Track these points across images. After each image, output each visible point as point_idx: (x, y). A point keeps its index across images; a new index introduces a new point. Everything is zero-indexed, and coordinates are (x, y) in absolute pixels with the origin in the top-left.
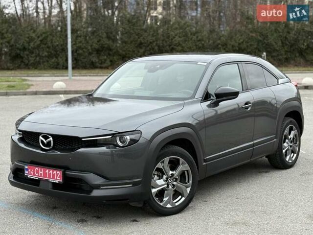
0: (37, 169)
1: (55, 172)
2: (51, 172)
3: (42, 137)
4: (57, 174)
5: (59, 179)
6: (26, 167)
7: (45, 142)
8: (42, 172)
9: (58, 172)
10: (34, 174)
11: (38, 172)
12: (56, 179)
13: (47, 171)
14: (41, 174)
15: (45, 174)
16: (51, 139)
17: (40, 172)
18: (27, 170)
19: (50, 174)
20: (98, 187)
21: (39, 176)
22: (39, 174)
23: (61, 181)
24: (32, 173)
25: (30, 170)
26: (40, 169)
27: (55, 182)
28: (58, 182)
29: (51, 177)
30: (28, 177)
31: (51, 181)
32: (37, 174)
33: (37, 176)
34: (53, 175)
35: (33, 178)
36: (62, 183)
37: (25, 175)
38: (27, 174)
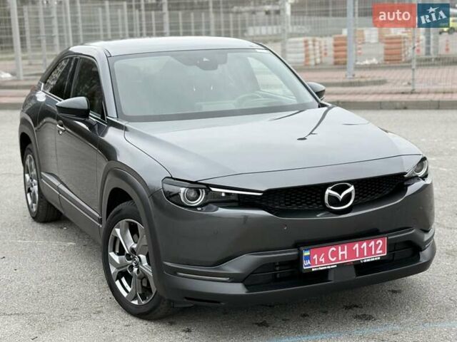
0: (333, 249)
1: (372, 243)
2: (365, 245)
3: (332, 189)
5: (381, 252)
6: (306, 253)
7: (341, 197)
8: (345, 252)
9: (380, 241)
10: (327, 260)
11: (335, 254)
12: (375, 254)
14: (343, 255)
15: (352, 253)
16: (352, 188)
17: (340, 253)
18: (308, 258)
19: (361, 250)
21: (337, 260)
22: (338, 257)
23: (385, 254)
24: (320, 260)
25: (315, 257)
26: (340, 248)
27: (373, 259)
28: (379, 258)
29: (365, 254)
30: (313, 270)
31: (365, 261)
32: (333, 258)
33: (334, 262)
34: (369, 249)
35: (325, 268)
36: (386, 258)
37: (305, 268)
38: (309, 265)
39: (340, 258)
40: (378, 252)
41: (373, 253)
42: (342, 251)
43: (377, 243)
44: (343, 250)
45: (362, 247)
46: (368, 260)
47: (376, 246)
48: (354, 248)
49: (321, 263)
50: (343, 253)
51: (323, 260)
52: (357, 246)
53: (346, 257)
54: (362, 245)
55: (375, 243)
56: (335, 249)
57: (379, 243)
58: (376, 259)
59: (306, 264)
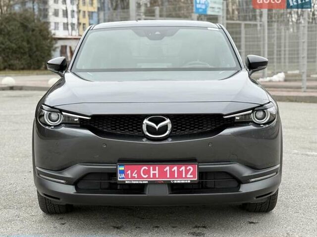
0: (145, 167)
1: (183, 168)
2: (175, 168)
3: (148, 120)
5: (192, 176)
6: (121, 168)
7: (157, 128)
8: (157, 172)
9: (190, 167)
10: (140, 176)
11: (147, 172)
12: (185, 178)
14: (154, 175)
15: (162, 173)
16: (168, 121)
17: (152, 172)
18: (122, 172)
19: (172, 173)
21: (149, 177)
22: (149, 175)
23: (196, 179)
24: (134, 175)
25: (129, 172)
26: (151, 168)
27: (184, 182)
28: (189, 182)
29: (176, 176)
30: (126, 182)
31: (175, 182)
32: (145, 175)
34: (180, 173)
35: (138, 182)
36: (197, 182)
37: (119, 180)
38: (123, 178)
39: (152, 176)
40: (189, 176)
41: (184, 176)
42: (153, 170)
43: (188, 168)
44: (154, 170)
45: (173, 170)
46: (178, 182)
47: (187, 172)
48: (165, 170)
49: (134, 178)
50: (154, 172)
51: (136, 176)
52: (168, 168)
53: (157, 176)
54: (173, 168)
55: (186, 168)
56: (147, 168)
57: (190, 169)
58: (186, 182)
59: (120, 178)
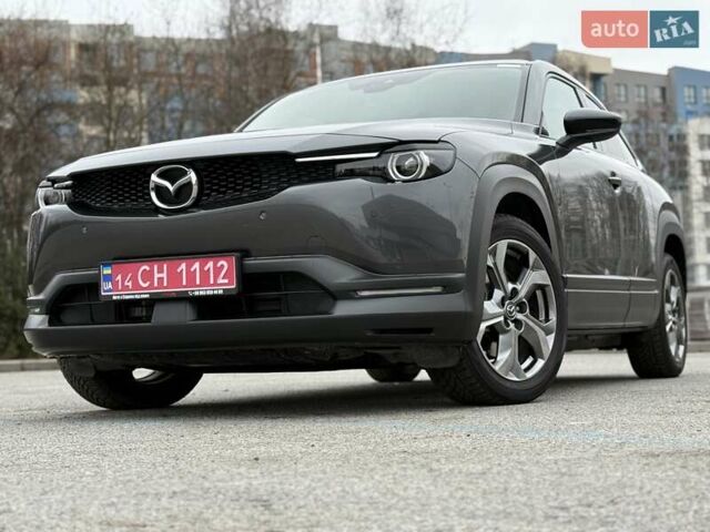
0: (146, 267)
1: (210, 265)
2: (197, 266)
3: (160, 176)
4: (217, 271)
5: (226, 281)
6: (107, 271)
7: (171, 188)
8: (164, 275)
9: (222, 262)
10: (136, 286)
11: (148, 276)
12: (215, 284)
13: (183, 266)
14: (161, 279)
15: (174, 277)
16: (192, 176)
17: (157, 276)
18: (108, 278)
19: (191, 276)
20: (348, 293)
21: (151, 286)
22: (152, 282)
23: (234, 287)
24: (126, 284)
25: (119, 277)
26: (156, 267)
27: (211, 293)
28: (221, 292)
29: (198, 282)
30: (114, 298)
31: (197, 293)
32: (145, 282)
33: (145, 288)
34: (205, 275)
35: (132, 297)
36: (234, 293)
37: (103, 294)
38: (110, 290)
39: (156, 285)
40: (220, 281)
41: (212, 282)
42: (158, 272)
43: (219, 265)
44: (160, 271)
45: (193, 269)
46: (202, 293)
48: (179, 270)
49: (126, 288)
50: (161, 275)
51: (130, 284)
53: (165, 284)
54: (192, 265)
55: (215, 265)
56: (148, 268)
57: (222, 266)
58: (216, 292)
59: (106, 288)
